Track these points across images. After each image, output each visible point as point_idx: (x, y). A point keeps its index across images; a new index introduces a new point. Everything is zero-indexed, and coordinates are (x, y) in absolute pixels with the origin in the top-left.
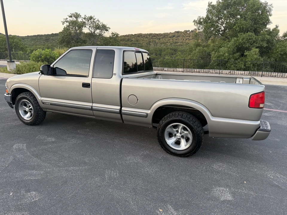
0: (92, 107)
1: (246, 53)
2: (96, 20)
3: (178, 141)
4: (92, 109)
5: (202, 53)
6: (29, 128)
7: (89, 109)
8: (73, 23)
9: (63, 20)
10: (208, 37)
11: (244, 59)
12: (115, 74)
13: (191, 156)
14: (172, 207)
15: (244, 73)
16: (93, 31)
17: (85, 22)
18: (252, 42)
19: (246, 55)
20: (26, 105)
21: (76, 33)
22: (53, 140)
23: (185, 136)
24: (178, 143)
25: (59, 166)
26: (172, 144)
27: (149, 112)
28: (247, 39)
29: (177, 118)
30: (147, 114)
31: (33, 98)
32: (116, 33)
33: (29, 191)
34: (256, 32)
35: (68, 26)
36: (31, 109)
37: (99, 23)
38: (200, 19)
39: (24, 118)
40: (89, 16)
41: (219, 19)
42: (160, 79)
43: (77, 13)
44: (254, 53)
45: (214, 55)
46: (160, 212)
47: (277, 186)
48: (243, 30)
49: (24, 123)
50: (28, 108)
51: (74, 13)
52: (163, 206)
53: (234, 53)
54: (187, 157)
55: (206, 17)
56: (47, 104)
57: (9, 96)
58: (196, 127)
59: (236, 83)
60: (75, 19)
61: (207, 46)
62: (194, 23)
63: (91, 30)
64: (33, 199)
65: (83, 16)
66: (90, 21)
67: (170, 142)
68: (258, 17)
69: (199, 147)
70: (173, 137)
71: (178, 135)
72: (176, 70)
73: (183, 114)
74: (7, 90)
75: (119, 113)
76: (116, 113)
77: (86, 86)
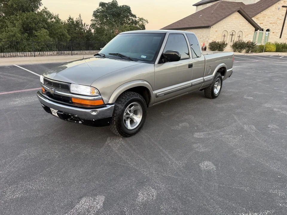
0: (192, 83)
4: (192, 86)
27: (213, 75)
29: (219, 75)
74: (102, 99)
75: (203, 82)
76: (202, 83)
77: (190, 66)
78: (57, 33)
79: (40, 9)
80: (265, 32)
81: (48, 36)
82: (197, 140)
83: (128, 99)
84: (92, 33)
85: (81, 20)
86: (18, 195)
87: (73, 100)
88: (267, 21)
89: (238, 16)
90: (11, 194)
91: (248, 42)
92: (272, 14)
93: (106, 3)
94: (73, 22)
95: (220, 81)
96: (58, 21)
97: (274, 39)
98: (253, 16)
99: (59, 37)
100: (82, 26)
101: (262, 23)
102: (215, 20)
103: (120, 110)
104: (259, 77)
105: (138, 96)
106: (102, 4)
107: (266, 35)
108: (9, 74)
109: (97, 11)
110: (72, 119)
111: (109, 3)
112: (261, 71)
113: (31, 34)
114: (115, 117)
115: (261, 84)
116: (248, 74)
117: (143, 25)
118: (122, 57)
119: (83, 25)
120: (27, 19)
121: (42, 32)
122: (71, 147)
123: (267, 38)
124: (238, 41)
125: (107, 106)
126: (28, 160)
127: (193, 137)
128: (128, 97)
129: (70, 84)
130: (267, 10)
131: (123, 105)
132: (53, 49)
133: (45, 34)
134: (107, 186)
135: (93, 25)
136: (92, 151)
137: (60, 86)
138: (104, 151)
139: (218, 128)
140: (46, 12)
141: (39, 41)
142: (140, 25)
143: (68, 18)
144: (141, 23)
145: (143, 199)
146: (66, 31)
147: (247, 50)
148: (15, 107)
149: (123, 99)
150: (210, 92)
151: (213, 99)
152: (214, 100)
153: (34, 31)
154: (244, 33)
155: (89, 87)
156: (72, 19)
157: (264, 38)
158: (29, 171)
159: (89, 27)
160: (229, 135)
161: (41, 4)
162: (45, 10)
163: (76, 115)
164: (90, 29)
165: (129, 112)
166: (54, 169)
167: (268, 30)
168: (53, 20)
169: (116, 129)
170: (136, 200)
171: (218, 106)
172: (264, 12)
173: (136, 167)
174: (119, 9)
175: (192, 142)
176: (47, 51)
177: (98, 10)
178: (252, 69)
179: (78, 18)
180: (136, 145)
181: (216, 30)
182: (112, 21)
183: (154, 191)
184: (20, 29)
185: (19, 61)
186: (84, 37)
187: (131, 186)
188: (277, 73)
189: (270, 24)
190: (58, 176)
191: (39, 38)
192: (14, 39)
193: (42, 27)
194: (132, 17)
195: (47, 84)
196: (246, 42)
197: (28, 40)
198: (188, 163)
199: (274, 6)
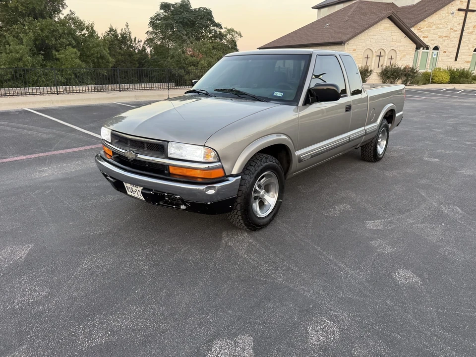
0: (349, 137)
4: (350, 141)
7: (347, 142)
27: (378, 123)
56: (306, 159)
74: (223, 168)
75: (365, 135)
76: (362, 136)
77: (348, 108)
78: (93, 54)
79: (64, 13)
80: (431, 50)
81: (78, 60)
82: (374, 234)
83: (259, 167)
84: (147, 55)
85: (129, 32)
86: (99, 339)
87: (172, 170)
88: (434, 34)
89: (388, 25)
90: (86, 337)
91: (405, 68)
92: (443, 21)
93: (172, 4)
94: (116, 36)
95: (386, 134)
96: (92, 34)
97: (446, 62)
98: (413, 26)
99: (96, 60)
100: (131, 42)
101: (427, 37)
102: (352, 32)
103: (248, 186)
104: (436, 124)
105: (274, 161)
106: (165, 6)
107: (434, 56)
108: (21, 125)
109: (155, 16)
110: (166, 202)
111: (176, 4)
112: (436, 115)
113: (48, 57)
114: (240, 196)
115: (443, 136)
116: (415, 119)
117: (233, 41)
118: (240, 95)
119: (133, 40)
120: (42, 30)
121: (67, 53)
122: (166, 250)
123: (434, 61)
124: (389, 67)
125: (230, 178)
126: (97, 276)
127: (366, 228)
128: (259, 163)
129: (166, 143)
130: (434, 15)
131: (252, 176)
132: (86, 81)
133: (73, 56)
134: (250, 318)
135: (150, 41)
136: (203, 257)
137: (145, 145)
138: (224, 255)
139: (401, 212)
140: (73, 19)
141: (63, 67)
142: (227, 42)
143: (109, 30)
144: (229, 36)
145: (319, 340)
146: (106, 51)
147: (404, 81)
148: (46, 182)
149: (252, 166)
150: (372, 152)
151: (376, 162)
152: (379, 164)
153: (54, 52)
154: (398, 52)
155: (202, 147)
156: (115, 31)
157: (429, 61)
158: (105, 295)
159: (142, 44)
160: (422, 223)
161: (65, 6)
162: (72, 16)
163: (177, 195)
164: (143, 47)
165: (257, 188)
166: (149, 291)
167: (436, 48)
168: (85, 32)
169: (240, 218)
170: (307, 342)
171: (389, 174)
172: (429, 20)
173: (287, 284)
174: (193, 13)
175: (368, 238)
176: (76, 84)
177: (158, 15)
178: (419, 111)
179: (123, 29)
180: (273, 244)
181: (354, 47)
182: (181, 34)
183: (333, 325)
184: (30, 48)
185: (33, 103)
186: (134, 60)
187: (291, 318)
188: (463, 118)
189: (439, 37)
190: (159, 303)
191: (62, 63)
192: (21, 64)
193: (68, 45)
194: (215, 28)
195: (117, 143)
196: (402, 68)
197: (43, 66)
198: (372, 273)
199: (446, 8)
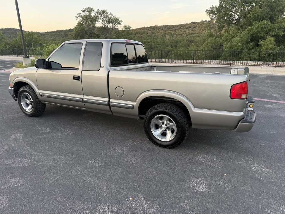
0: (83, 99)
1: (261, 42)
2: (109, 13)
3: (164, 132)
4: (83, 101)
5: (214, 43)
6: (30, 119)
7: (80, 101)
8: (87, 18)
9: (76, 15)
10: (222, 27)
11: (258, 49)
12: (103, 67)
13: (176, 147)
14: (143, 196)
15: (256, 63)
16: (106, 25)
17: (98, 16)
18: (267, 30)
19: (261, 45)
20: (27, 98)
21: (89, 27)
22: (49, 130)
23: (170, 128)
24: (164, 134)
25: (47, 155)
26: (158, 135)
27: (134, 103)
28: (262, 27)
29: (161, 110)
30: (133, 106)
31: (32, 91)
32: (128, 26)
33: (14, 177)
34: (272, 19)
35: (82, 21)
36: (32, 102)
37: (112, 17)
38: (213, 8)
39: (26, 110)
40: (102, 10)
41: (233, 8)
42: (155, 71)
43: (89, 8)
44: (269, 42)
45: (226, 46)
46: (130, 200)
47: (258, 179)
48: (258, 18)
49: (26, 114)
50: (29, 101)
51: (87, 8)
52: (135, 195)
53: (247, 43)
54: (173, 148)
55: (219, 6)
56: (44, 96)
57: (12, 89)
58: (179, 118)
59: (230, 73)
60: (88, 14)
61: (220, 37)
62: (206, 13)
63: (104, 24)
64: (16, 184)
65: (96, 10)
66: (103, 15)
67: (157, 133)
68: (274, 4)
69: (183, 139)
70: (160, 129)
71: (164, 126)
72: (186, 61)
73: (167, 106)
75: (108, 105)
77: (77, 78)
